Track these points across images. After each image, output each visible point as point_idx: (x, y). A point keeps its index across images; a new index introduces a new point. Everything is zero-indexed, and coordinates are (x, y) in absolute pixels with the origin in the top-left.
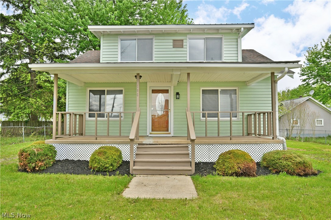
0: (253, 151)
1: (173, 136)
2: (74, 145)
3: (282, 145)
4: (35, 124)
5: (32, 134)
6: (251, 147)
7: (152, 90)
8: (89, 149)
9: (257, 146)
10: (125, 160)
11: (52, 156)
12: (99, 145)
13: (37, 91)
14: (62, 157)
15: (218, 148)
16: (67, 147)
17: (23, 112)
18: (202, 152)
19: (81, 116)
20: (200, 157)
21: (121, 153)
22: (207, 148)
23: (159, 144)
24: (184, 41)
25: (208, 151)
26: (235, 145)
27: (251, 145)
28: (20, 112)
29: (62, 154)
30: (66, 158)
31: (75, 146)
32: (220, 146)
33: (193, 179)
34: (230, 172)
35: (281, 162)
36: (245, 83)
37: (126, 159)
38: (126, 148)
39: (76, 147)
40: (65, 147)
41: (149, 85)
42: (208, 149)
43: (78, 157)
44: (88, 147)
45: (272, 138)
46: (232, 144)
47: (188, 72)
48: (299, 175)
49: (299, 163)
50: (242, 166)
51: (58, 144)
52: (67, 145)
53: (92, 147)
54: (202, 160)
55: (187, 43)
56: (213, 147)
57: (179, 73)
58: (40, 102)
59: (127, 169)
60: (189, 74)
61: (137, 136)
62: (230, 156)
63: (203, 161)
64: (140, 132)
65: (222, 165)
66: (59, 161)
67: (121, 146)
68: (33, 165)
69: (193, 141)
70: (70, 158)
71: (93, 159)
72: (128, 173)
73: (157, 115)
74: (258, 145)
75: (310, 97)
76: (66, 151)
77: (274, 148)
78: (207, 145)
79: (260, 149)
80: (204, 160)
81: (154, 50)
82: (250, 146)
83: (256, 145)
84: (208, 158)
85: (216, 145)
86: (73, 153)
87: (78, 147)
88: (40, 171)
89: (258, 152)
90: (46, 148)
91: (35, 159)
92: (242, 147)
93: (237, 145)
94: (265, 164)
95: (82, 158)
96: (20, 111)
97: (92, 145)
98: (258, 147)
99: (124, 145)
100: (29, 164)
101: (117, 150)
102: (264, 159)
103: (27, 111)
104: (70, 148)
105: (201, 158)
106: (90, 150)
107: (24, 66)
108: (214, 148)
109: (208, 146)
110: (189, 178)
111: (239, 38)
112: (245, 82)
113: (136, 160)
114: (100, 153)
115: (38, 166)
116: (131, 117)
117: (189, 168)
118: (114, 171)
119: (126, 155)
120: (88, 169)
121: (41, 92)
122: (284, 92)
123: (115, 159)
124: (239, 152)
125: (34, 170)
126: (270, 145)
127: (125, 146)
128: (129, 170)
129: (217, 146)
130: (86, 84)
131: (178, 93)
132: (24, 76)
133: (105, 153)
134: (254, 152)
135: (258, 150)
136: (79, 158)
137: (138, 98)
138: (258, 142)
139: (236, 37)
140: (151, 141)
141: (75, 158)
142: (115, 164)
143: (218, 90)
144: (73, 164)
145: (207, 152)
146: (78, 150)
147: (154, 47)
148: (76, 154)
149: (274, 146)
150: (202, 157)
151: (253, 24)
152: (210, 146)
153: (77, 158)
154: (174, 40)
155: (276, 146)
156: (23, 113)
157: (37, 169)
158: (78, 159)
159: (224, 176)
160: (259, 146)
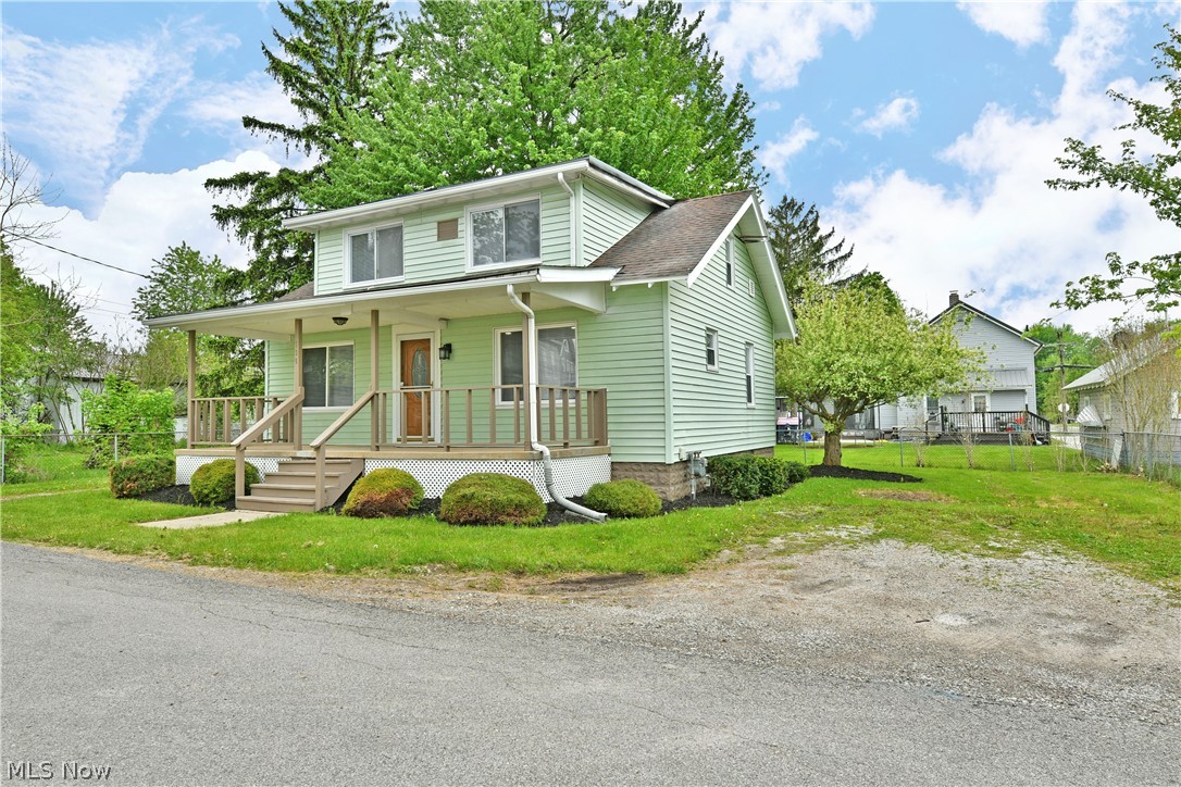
7: (402, 342)
24: (459, 221)
41: (395, 330)
55: (464, 225)
68: (120, 486)
81: (404, 250)
91: (122, 476)
100: (114, 483)
111: (571, 195)
115: (127, 489)
125: (121, 494)
131: (449, 345)
133: (208, 469)
154: (439, 223)
157: (126, 492)
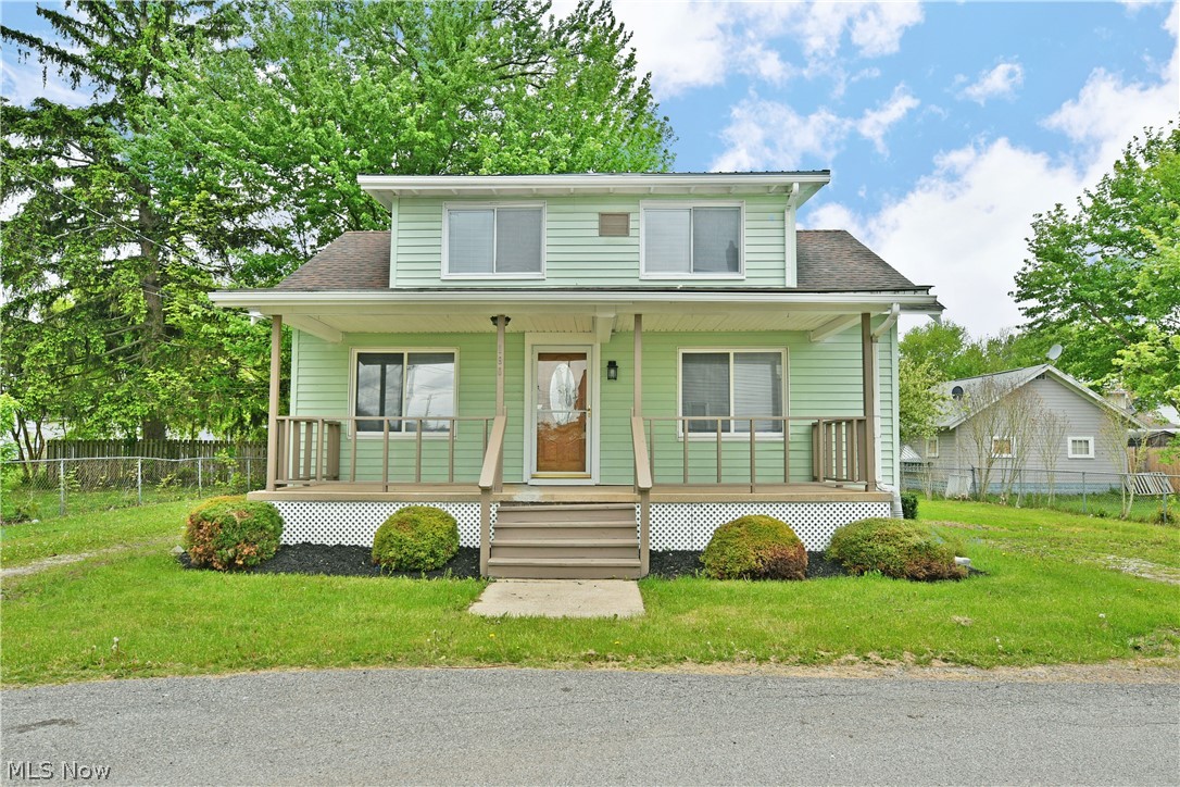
0: (809, 521)
1: (598, 482)
2: (326, 505)
3: (888, 505)
4: (156, 450)
5: (163, 480)
6: (806, 512)
7: (539, 353)
8: (366, 514)
9: (822, 509)
10: (465, 546)
11: (275, 531)
12: (394, 505)
13: (164, 345)
14: (294, 536)
15: (717, 512)
16: (307, 511)
17: (125, 411)
18: (673, 525)
19: (335, 427)
20: (667, 538)
21: (455, 524)
22: (685, 512)
23: (558, 503)
24: (632, 217)
25: (689, 522)
26: (761, 506)
27: (806, 506)
28: (116, 414)
29: (294, 530)
30: (303, 539)
31: (329, 508)
32: (720, 509)
33: (641, 587)
34: (738, 569)
35: (872, 547)
36: (805, 337)
37: (468, 543)
38: (469, 512)
39: (332, 511)
40: (301, 511)
41: (529, 340)
42: (689, 516)
43: (337, 536)
44: (363, 511)
45: (864, 487)
46: (755, 503)
47: (638, 312)
48: (914, 578)
49: (916, 548)
50: (767, 555)
51: (283, 501)
52: (308, 505)
53: (376, 511)
54: (673, 544)
55: (639, 223)
56: (702, 509)
57: (613, 315)
58: (180, 381)
59: (473, 565)
60: (638, 317)
61: (500, 483)
62: (738, 530)
63: (676, 548)
64: (505, 471)
65: (719, 554)
66: (286, 546)
67: (453, 509)
68: (230, 552)
69: (644, 492)
70: (316, 539)
71: (384, 539)
72: (477, 574)
73: (551, 422)
74: (825, 506)
75: (1050, 368)
76: (304, 520)
77: (860, 515)
78: (685, 506)
79: (828, 515)
80: (679, 544)
81: (545, 241)
82: (803, 509)
83: (818, 506)
84: (689, 541)
85: (711, 506)
86: (322, 527)
87: (338, 511)
88: (248, 568)
89: (825, 525)
90: (259, 510)
91: (236, 536)
92: (781, 512)
93: (768, 506)
94: (834, 553)
95: (347, 539)
96: (114, 410)
97: (376, 505)
98: (825, 512)
99: (463, 506)
100: (220, 549)
101: (447, 517)
102: (835, 540)
103: (138, 409)
104: (317, 514)
105: (670, 541)
106: (369, 517)
107: (130, 269)
108: (705, 512)
109: (689, 509)
110: (633, 585)
111: (788, 209)
112: (806, 332)
113: (497, 542)
114: (401, 522)
115: (241, 556)
116: (481, 429)
117: (636, 562)
118: (437, 569)
119: (468, 531)
120: (370, 564)
121: (181, 348)
122: (993, 344)
123: (442, 539)
124: (764, 520)
125: (230, 566)
126: (857, 506)
127: (466, 509)
128: (478, 568)
129: (714, 509)
130: (350, 337)
131: (614, 362)
132: (131, 299)
133: (416, 522)
134: (812, 525)
135: (825, 518)
136: (340, 539)
137: (500, 379)
138: (823, 499)
139: (781, 207)
140: (536, 496)
141: (328, 539)
142: (441, 552)
143: (728, 354)
144: (326, 555)
145: (685, 525)
146: (338, 517)
147: (545, 233)
148: (331, 530)
149: (866, 509)
150: (673, 538)
151: (826, 172)
152: (695, 509)
153: (334, 539)
154: (602, 215)
155: (873, 509)
156: (126, 415)
157: (241, 562)
158: (337, 542)
159: (721, 579)
160: (828, 509)
